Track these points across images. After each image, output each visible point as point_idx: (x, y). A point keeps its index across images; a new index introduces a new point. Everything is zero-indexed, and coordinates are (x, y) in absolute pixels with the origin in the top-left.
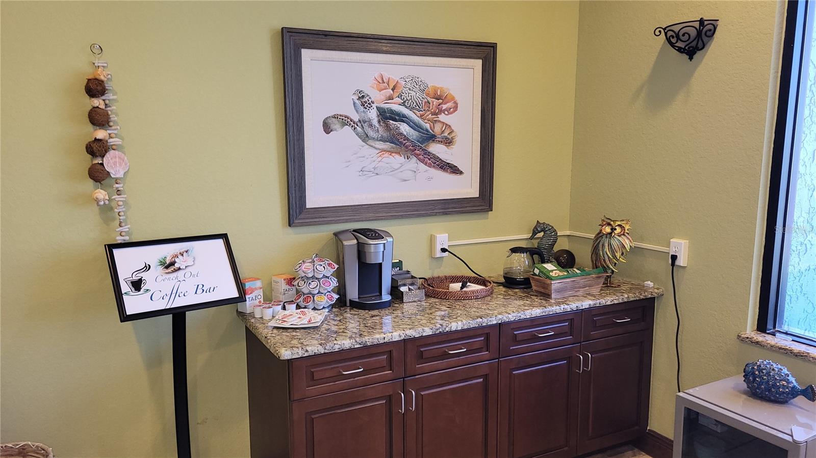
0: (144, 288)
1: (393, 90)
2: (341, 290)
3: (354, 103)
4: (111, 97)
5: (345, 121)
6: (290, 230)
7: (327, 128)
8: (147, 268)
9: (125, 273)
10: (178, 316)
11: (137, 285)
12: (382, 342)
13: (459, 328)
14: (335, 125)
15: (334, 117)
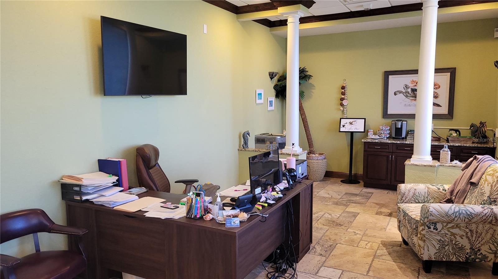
0: (345, 127)
1: (416, 83)
2: (390, 134)
3: (404, 88)
4: (346, 89)
5: (400, 92)
6: (383, 119)
7: (395, 94)
8: (347, 123)
9: (342, 124)
10: (352, 133)
11: (344, 126)
12: (385, 142)
13: (408, 143)
14: (398, 93)
15: (397, 91)
